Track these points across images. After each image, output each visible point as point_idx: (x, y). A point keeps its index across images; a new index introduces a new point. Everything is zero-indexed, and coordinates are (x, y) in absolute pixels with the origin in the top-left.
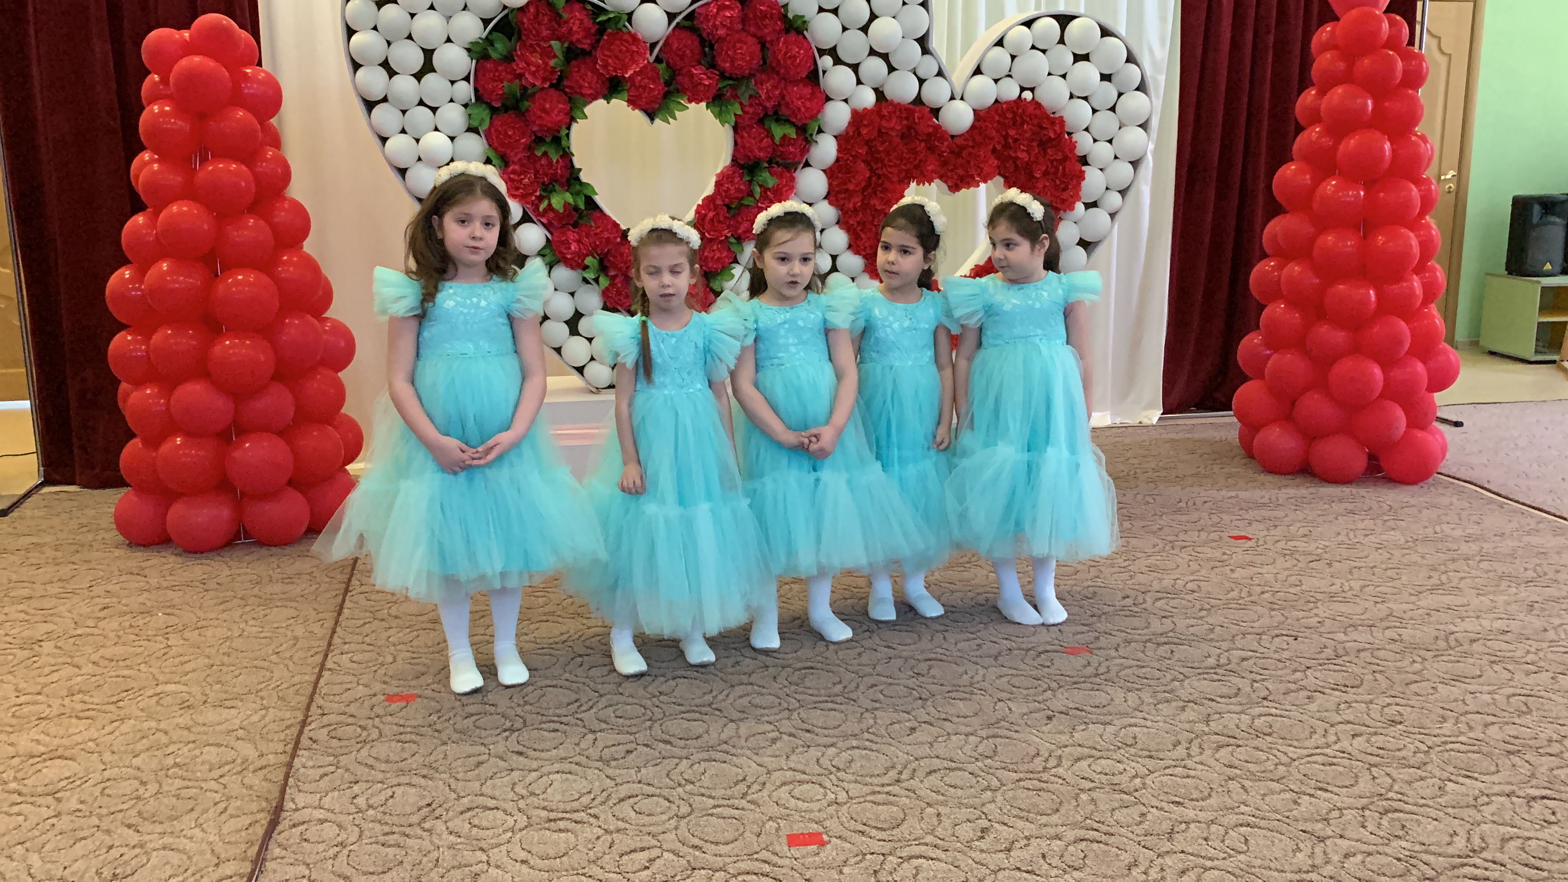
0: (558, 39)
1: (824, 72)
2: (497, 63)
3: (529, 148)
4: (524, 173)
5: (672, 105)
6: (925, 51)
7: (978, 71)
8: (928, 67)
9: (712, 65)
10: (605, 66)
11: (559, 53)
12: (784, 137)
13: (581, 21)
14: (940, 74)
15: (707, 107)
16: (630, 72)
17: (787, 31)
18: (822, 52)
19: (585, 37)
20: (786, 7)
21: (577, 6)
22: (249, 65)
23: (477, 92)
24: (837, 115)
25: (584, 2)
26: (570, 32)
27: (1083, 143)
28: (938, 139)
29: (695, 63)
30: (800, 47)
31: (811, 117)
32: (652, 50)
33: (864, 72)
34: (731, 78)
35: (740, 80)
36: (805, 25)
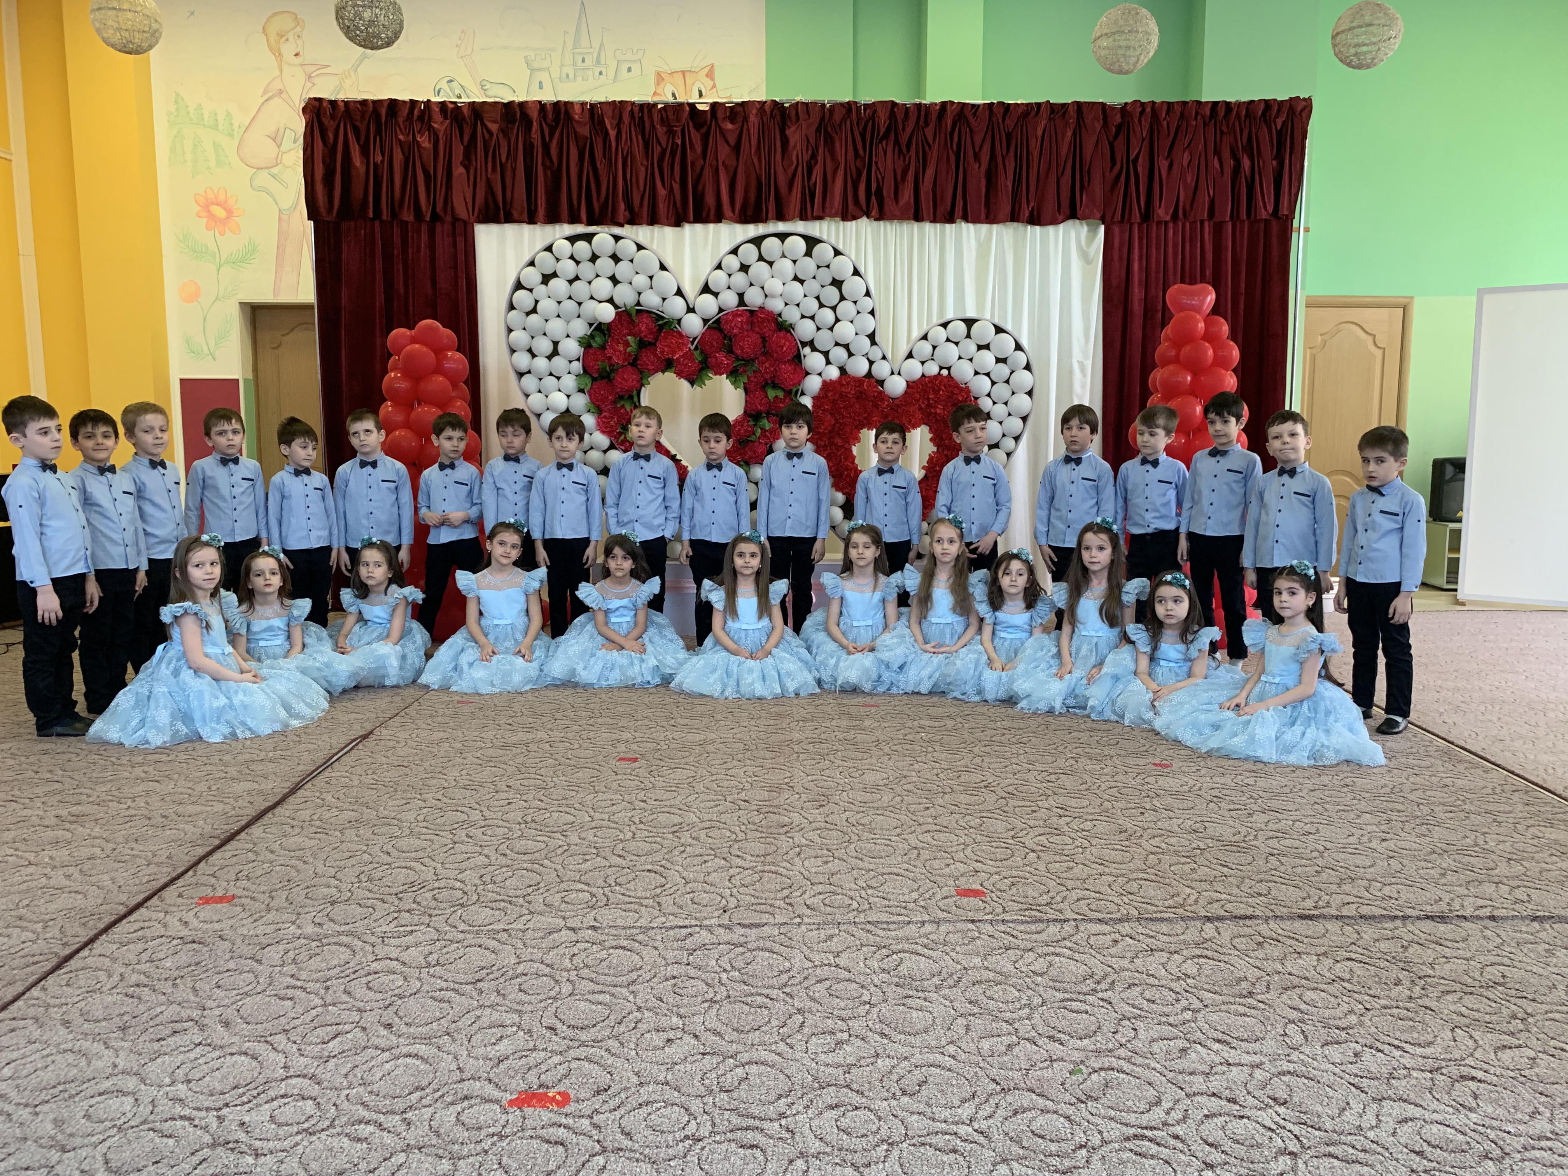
0: (634, 335)
1: (805, 356)
2: (597, 350)
3: (614, 402)
4: (612, 418)
5: (704, 377)
6: (873, 343)
7: (910, 356)
8: (875, 353)
9: (731, 351)
10: (662, 352)
11: (633, 344)
12: (776, 397)
13: (647, 324)
14: (884, 358)
15: (727, 378)
16: (678, 356)
17: (780, 330)
18: (804, 344)
19: (651, 333)
20: (780, 315)
21: (645, 315)
22: (449, 350)
23: (584, 367)
24: (813, 384)
25: (650, 312)
26: (640, 331)
27: (985, 404)
28: (883, 400)
29: (719, 350)
30: (788, 340)
31: (794, 385)
32: (692, 343)
33: (831, 356)
34: (743, 359)
35: (748, 361)
36: (792, 326)
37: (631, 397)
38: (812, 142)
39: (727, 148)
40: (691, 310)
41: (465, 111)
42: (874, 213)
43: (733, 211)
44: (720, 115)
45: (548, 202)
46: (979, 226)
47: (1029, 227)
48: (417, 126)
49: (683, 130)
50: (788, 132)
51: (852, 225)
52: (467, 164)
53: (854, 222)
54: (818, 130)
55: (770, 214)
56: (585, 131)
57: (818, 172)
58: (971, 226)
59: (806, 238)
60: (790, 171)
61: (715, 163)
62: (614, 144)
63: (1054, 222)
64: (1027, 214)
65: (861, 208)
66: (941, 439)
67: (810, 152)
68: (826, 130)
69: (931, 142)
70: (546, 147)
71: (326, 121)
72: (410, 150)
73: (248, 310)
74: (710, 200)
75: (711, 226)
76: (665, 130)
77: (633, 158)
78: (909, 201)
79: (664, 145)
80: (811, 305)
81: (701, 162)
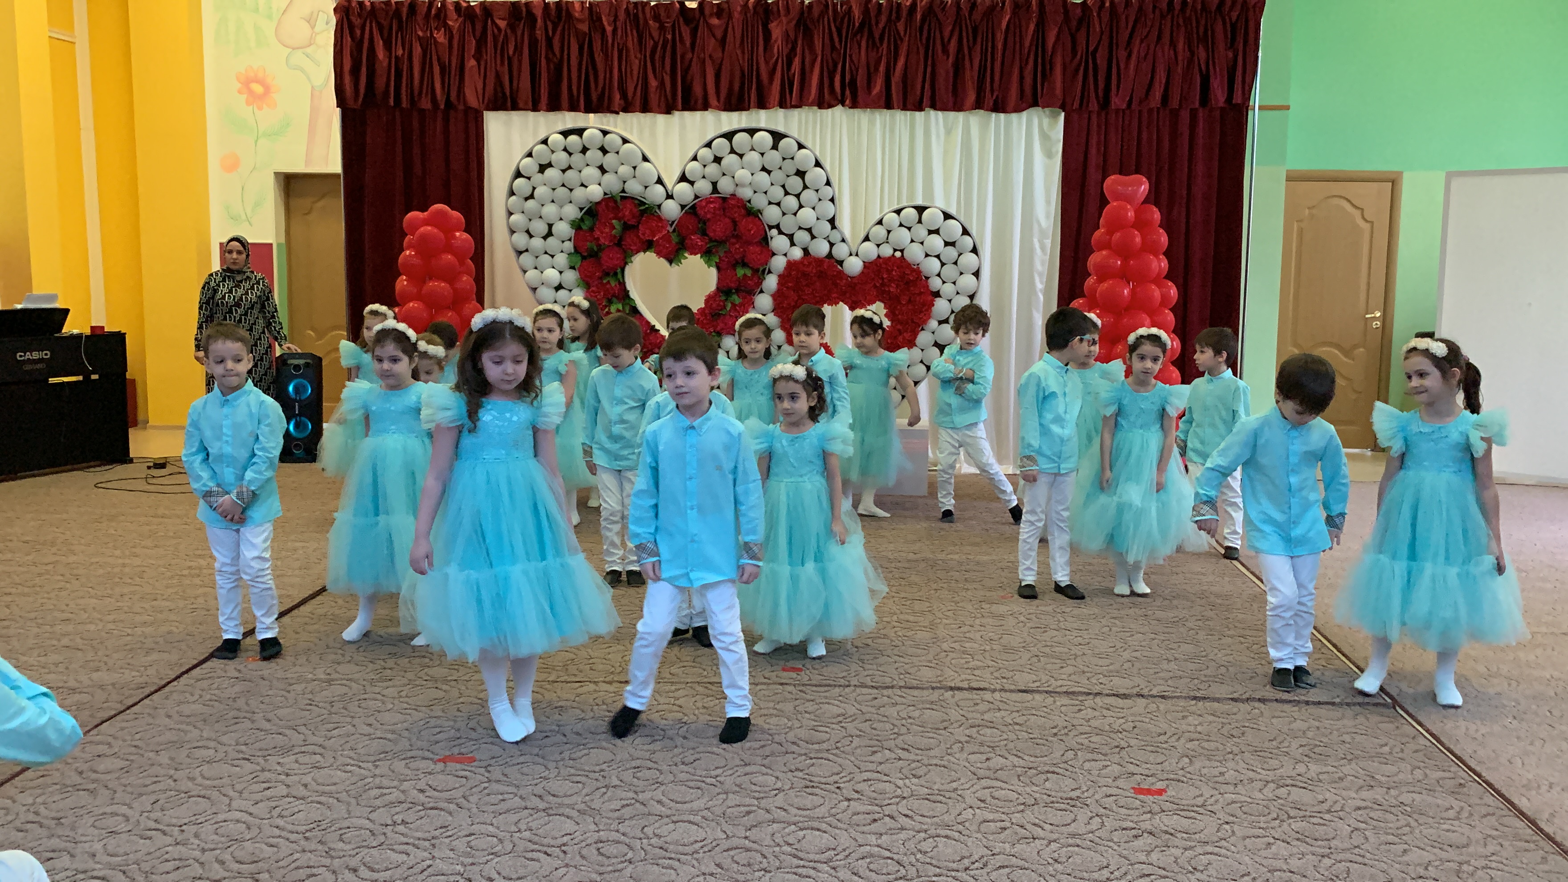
0: (619, 219)
1: (772, 239)
2: (586, 232)
3: (601, 278)
4: (599, 292)
5: (681, 257)
6: (834, 227)
7: (867, 239)
8: (835, 236)
9: (704, 233)
10: (644, 234)
11: (617, 227)
12: (745, 275)
13: (631, 209)
14: (843, 241)
15: (701, 257)
16: (657, 238)
17: (749, 215)
18: (771, 227)
19: (634, 217)
20: (749, 201)
21: (629, 201)
22: (458, 231)
23: (575, 247)
24: (779, 263)
25: (633, 198)
26: (624, 216)
27: (935, 284)
28: (841, 279)
29: (694, 233)
30: (756, 225)
31: (762, 265)
32: (671, 225)
33: (796, 238)
34: (716, 241)
35: (720, 242)
36: (760, 212)
37: (616, 274)
39: (713, 41)
40: (670, 196)
41: (478, 10)
42: (847, 102)
43: (719, 101)
44: (707, 11)
45: (550, 94)
46: (946, 113)
47: (994, 115)
48: (433, 24)
49: (673, 26)
50: (772, 26)
51: (828, 114)
52: (478, 57)
53: (830, 110)
54: (797, 26)
55: (752, 104)
56: (584, 27)
57: (796, 63)
58: (940, 113)
59: (774, 133)
60: (771, 64)
61: (702, 55)
62: (610, 41)
63: (1018, 109)
64: (991, 102)
65: (837, 98)
66: (895, 313)
67: (790, 46)
68: (804, 24)
69: (902, 34)
70: (549, 42)
71: (353, 19)
72: (427, 44)
73: (282, 178)
74: (697, 89)
75: (698, 114)
76: (657, 25)
77: (628, 51)
78: (881, 91)
79: (656, 38)
80: (778, 192)
81: (689, 55)
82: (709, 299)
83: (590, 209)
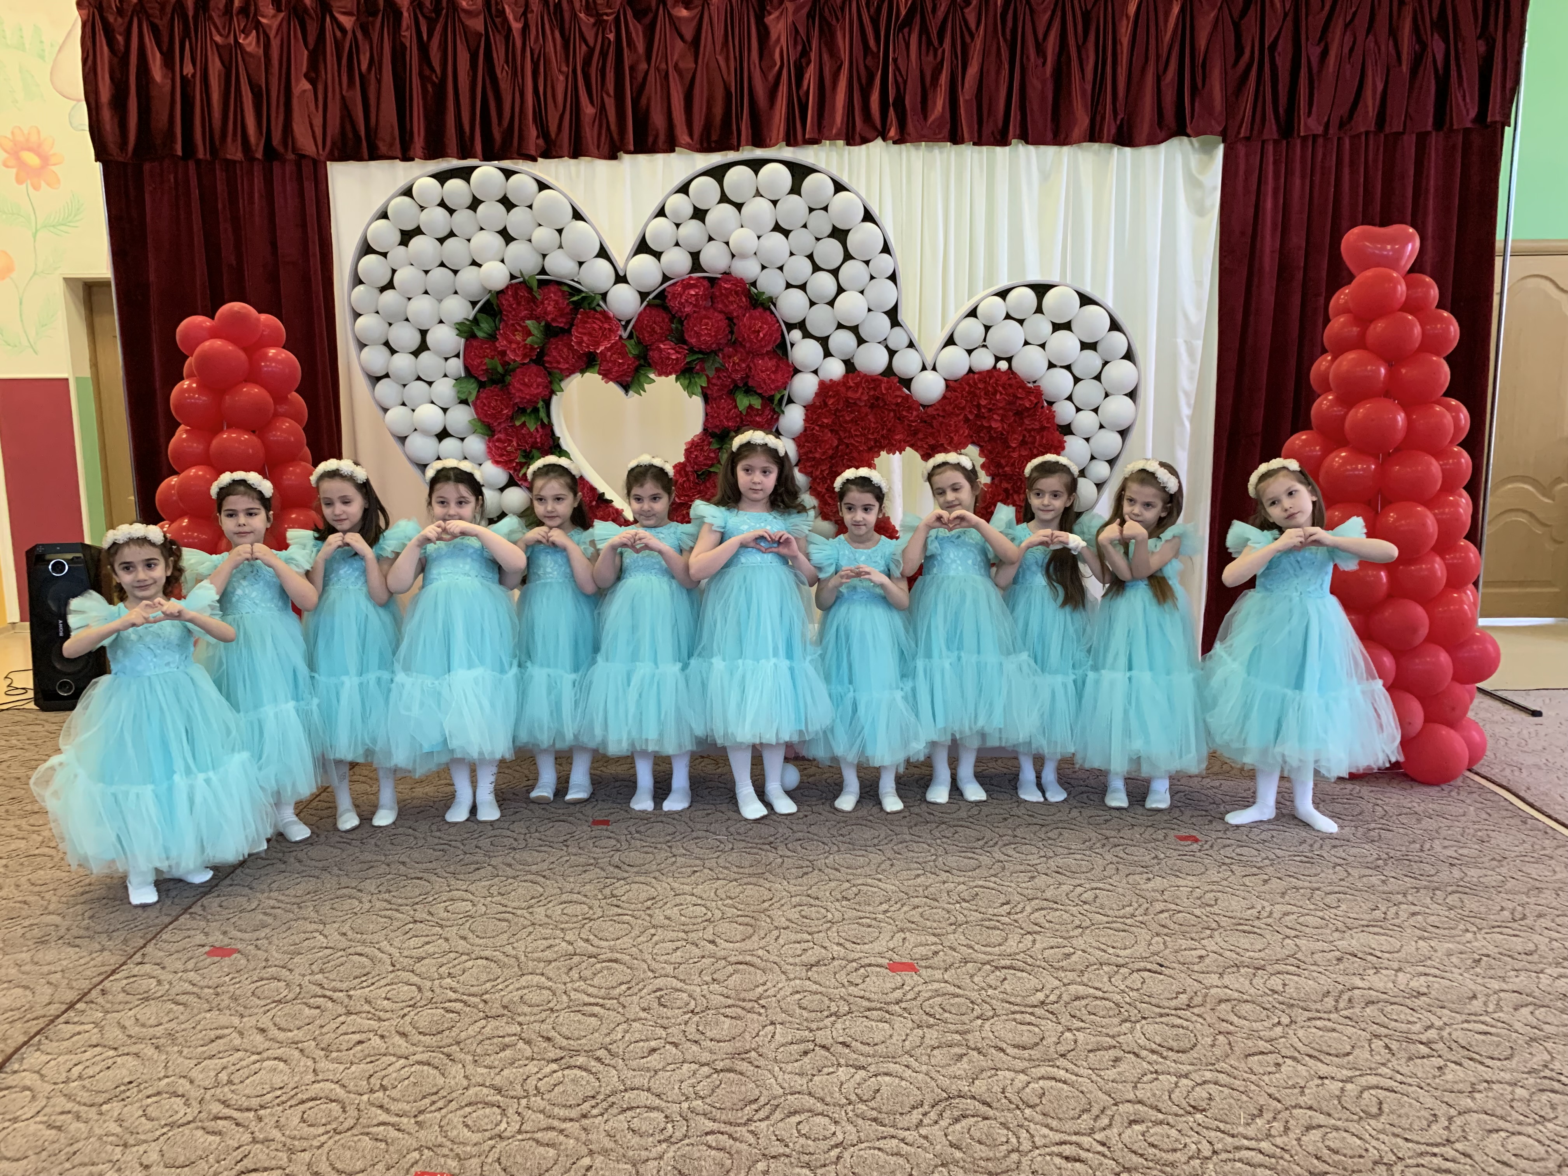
0: (537, 319)
1: (792, 345)
2: (483, 341)
3: (512, 418)
4: (509, 441)
5: (642, 379)
6: (895, 323)
7: (950, 341)
8: (898, 338)
9: (681, 340)
10: (580, 343)
12: (750, 407)
13: (557, 302)
14: (911, 345)
15: (677, 379)
16: (602, 348)
17: (755, 307)
18: (790, 327)
19: (562, 316)
21: (553, 288)
22: (270, 346)
23: (467, 368)
24: (805, 386)
25: (560, 283)
26: (546, 313)
27: (1064, 412)
28: (909, 409)
29: (663, 338)
30: (766, 323)
31: (777, 389)
32: (625, 327)
33: (832, 344)
34: (700, 352)
35: (707, 354)
36: (772, 301)
37: (536, 410)
38: (802, 31)
39: (679, 44)
40: (621, 279)
42: (892, 133)
43: (691, 135)
45: (427, 131)
46: (1043, 148)
47: (1116, 149)
48: (240, 23)
49: (617, 20)
50: (770, 19)
51: (860, 151)
52: (312, 76)
53: (864, 147)
54: (810, 15)
55: (742, 138)
56: (477, 24)
57: (811, 73)
58: (1031, 148)
59: (790, 165)
60: (771, 77)
61: (663, 66)
62: (519, 43)
63: (1154, 141)
64: (1113, 131)
65: (875, 128)
66: (999, 465)
67: (799, 48)
68: (822, 16)
69: (973, 26)
70: (424, 49)
71: (109, 17)
72: (231, 57)
73: (78, 288)
74: (658, 119)
75: (660, 157)
76: (592, 20)
77: (547, 62)
78: (942, 115)
79: (591, 42)
80: (800, 268)
81: (643, 66)
82: (692, 448)
83: (488, 301)
